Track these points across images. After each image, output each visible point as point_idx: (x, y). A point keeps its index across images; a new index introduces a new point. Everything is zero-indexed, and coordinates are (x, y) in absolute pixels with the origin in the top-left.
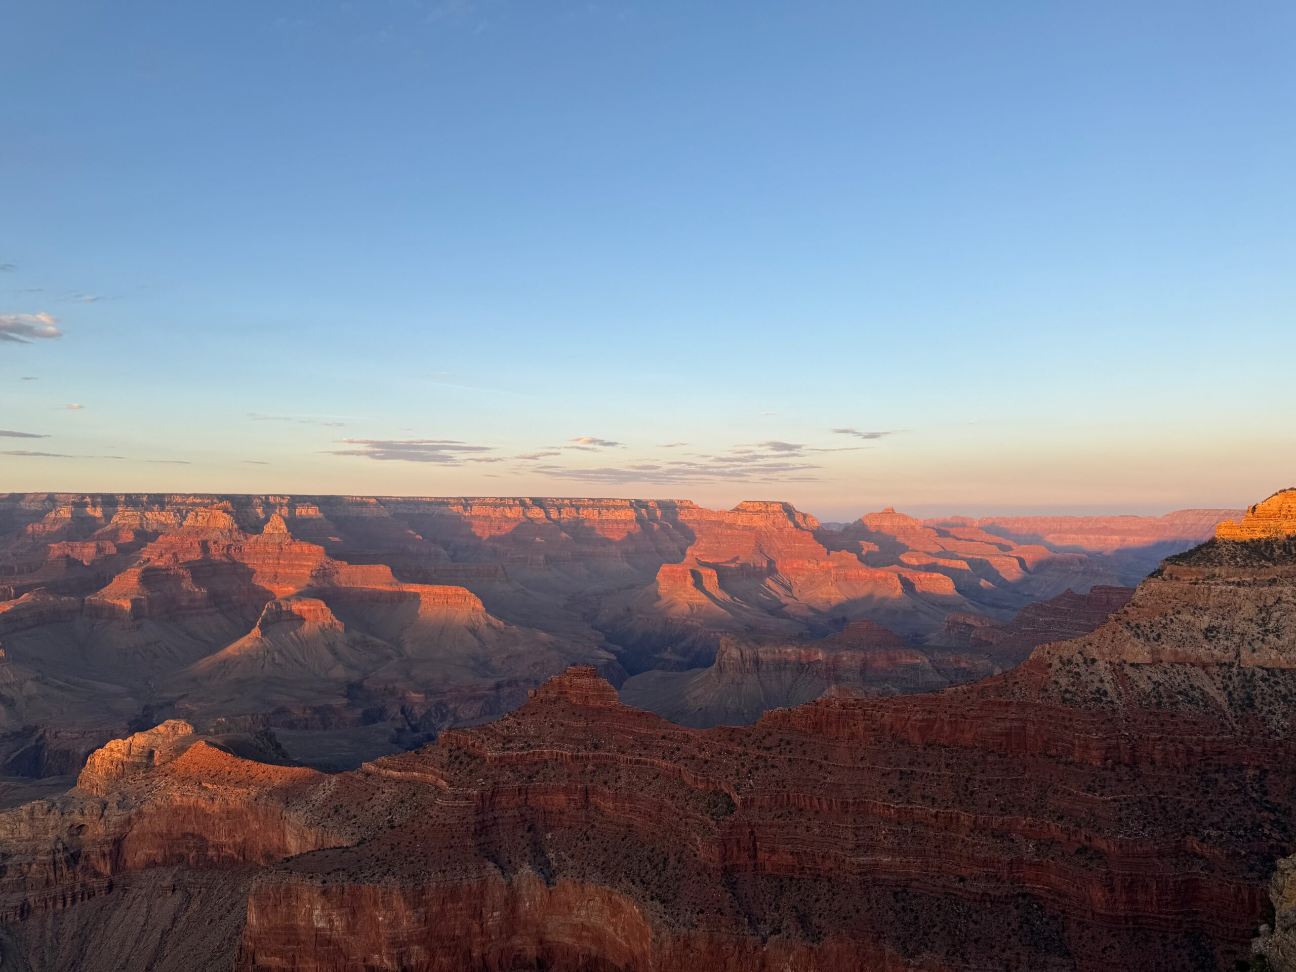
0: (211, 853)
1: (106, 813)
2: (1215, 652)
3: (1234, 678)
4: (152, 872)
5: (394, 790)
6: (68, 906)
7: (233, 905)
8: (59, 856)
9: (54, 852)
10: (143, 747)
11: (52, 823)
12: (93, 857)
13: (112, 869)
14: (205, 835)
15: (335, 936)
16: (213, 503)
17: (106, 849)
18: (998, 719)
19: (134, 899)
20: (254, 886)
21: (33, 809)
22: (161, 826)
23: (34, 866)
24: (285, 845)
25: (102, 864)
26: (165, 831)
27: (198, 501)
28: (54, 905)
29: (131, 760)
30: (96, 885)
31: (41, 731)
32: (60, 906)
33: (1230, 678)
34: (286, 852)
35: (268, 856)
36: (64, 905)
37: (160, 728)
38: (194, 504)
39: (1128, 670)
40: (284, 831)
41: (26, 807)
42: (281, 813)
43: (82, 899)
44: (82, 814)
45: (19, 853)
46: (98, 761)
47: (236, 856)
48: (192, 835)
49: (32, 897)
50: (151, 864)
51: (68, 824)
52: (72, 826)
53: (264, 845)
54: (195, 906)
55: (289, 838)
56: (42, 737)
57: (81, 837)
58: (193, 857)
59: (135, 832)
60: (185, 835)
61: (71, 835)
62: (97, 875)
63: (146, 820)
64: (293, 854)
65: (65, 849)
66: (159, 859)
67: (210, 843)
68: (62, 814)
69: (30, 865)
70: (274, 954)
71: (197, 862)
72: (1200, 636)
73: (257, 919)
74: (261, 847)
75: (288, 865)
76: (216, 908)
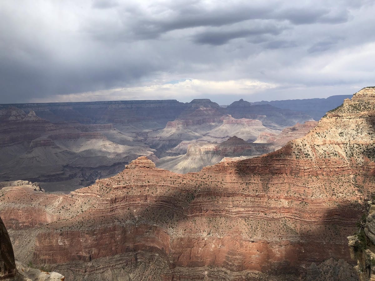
0: (21, 224)
2: (342, 140)
3: (348, 148)
5: (82, 199)
7: (30, 240)
14: (18, 219)
15: (66, 247)
18: (276, 165)
20: (37, 234)
24: (46, 220)
26: (4, 219)
33: (347, 148)
34: (47, 222)
35: (41, 224)
39: (316, 147)
40: (45, 216)
42: (44, 210)
47: (29, 225)
48: (13, 219)
54: (17, 242)
55: (47, 218)
58: (14, 227)
60: (11, 219)
64: (49, 223)
67: (20, 222)
70: (46, 255)
71: (16, 228)
72: (338, 135)
73: (39, 244)
74: (38, 221)
75: (48, 226)
76: (24, 242)
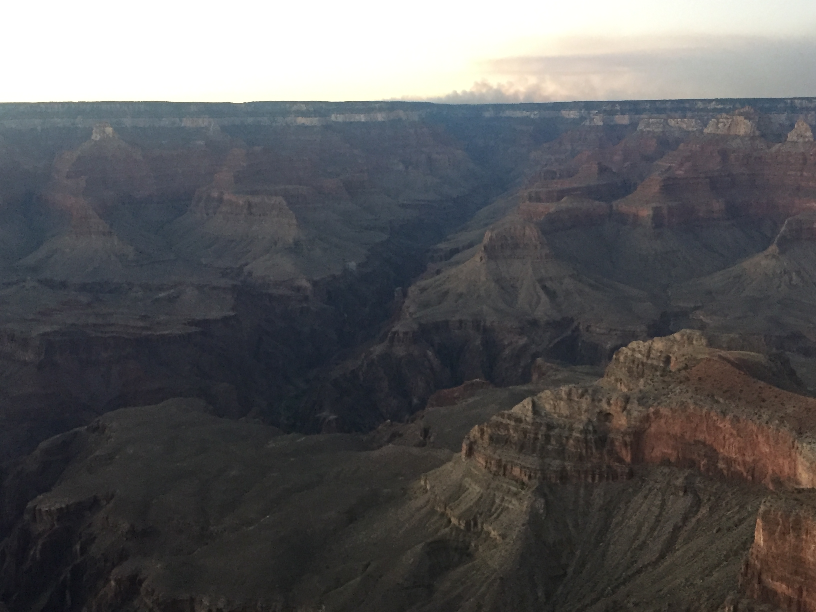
0: (721, 465)
1: (628, 407)
4: (666, 470)
6: (596, 481)
7: (741, 521)
8: (590, 436)
9: (585, 431)
10: (661, 352)
11: (584, 406)
12: (617, 444)
13: (632, 459)
14: (715, 445)
16: (735, 108)
17: (628, 439)
19: (650, 490)
20: (762, 508)
21: (570, 390)
22: (676, 429)
23: (571, 441)
24: (795, 475)
25: (624, 452)
26: (679, 435)
27: (720, 106)
28: (586, 477)
29: (649, 362)
30: (619, 470)
31: (576, 324)
32: (590, 480)
34: (798, 483)
35: (778, 482)
36: (593, 479)
37: (677, 336)
38: (715, 110)
40: (795, 461)
41: (564, 389)
42: (793, 442)
43: (608, 478)
44: (609, 403)
45: (559, 426)
46: (622, 358)
47: (745, 474)
48: (704, 444)
49: (569, 465)
50: (666, 462)
51: (597, 410)
52: (601, 412)
53: (773, 471)
54: (704, 511)
55: (800, 469)
56: (577, 328)
57: (607, 423)
58: (704, 465)
59: (653, 429)
60: (697, 442)
61: (599, 420)
62: (620, 460)
63: (663, 421)
64: (804, 487)
65: (595, 431)
66: (673, 459)
67: (720, 456)
68: (593, 400)
69: (567, 438)
70: (782, 579)
71: (708, 470)
73: (764, 541)
74: (770, 472)
75: (798, 496)
76: (724, 519)
